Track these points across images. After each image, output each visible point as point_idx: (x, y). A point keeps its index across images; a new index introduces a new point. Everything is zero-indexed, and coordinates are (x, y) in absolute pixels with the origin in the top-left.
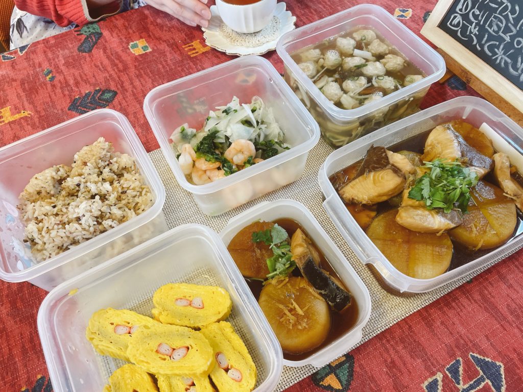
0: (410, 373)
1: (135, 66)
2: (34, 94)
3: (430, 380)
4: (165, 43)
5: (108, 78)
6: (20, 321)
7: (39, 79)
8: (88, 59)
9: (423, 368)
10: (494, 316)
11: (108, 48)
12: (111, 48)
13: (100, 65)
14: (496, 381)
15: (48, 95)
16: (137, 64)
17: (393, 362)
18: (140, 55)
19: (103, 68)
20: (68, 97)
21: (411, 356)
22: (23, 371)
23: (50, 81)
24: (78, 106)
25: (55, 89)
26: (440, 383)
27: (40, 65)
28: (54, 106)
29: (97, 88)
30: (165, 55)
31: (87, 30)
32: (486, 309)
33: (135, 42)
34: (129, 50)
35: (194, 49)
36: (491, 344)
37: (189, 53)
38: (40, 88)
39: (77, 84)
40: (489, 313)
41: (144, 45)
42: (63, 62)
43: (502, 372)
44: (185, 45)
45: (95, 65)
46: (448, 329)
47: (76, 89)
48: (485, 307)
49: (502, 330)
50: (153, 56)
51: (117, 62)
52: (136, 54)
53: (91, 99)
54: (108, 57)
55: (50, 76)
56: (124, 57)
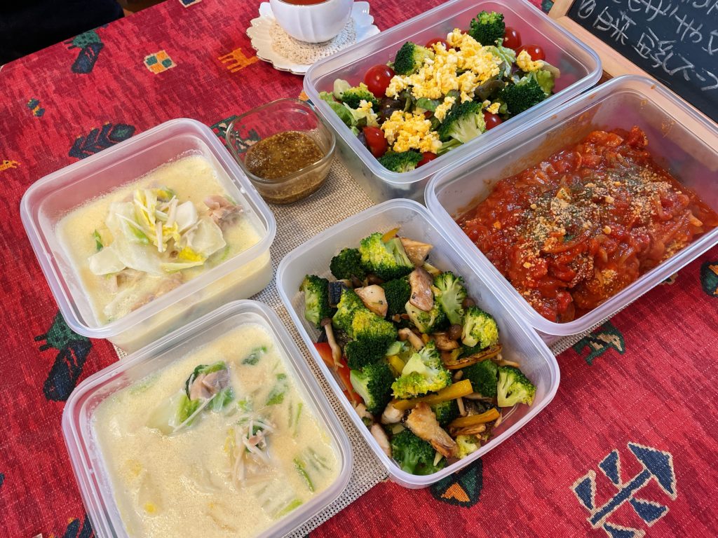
0: (555, 473)
1: (156, 89)
2: (18, 135)
3: (580, 480)
4: (193, 55)
5: (120, 107)
6: (37, 448)
7: (22, 114)
8: (88, 82)
9: (570, 466)
10: (655, 394)
11: (115, 65)
12: (118, 65)
13: (105, 89)
14: (663, 476)
15: (38, 137)
16: (157, 86)
17: (532, 461)
18: (160, 74)
19: (111, 93)
20: (66, 138)
21: (555, 453)
22: (48, 514)
23: (38, 116)
24: (83, 149)
25: (46, 127)
26: (593, 484)
27: (21, 95)
28: (48, 152)
29: (107, 123)
30: (196, 72)
31: (82, 41)
32: (646, 386)
33: (152, 55)
34: (146, 67)
35: (235, 61)
36: (654, 428)
37: (229, 68)
38: (25, 126)
39: (77, 118)
40: (649, 390)
41: (166, 58)
42: (54, 88)
43: (671, 463)
44: (222, 55)
45: (99, 90)
46: (598, 414)
47: (77, 126)
48: (644, 383)
49: (667, 410)
50: (180, 74)
51: (130, 84)
52: (156, 73)
53: (99, 139)
54: (116, 78)
55: (37, 108)
56: (139, 77)
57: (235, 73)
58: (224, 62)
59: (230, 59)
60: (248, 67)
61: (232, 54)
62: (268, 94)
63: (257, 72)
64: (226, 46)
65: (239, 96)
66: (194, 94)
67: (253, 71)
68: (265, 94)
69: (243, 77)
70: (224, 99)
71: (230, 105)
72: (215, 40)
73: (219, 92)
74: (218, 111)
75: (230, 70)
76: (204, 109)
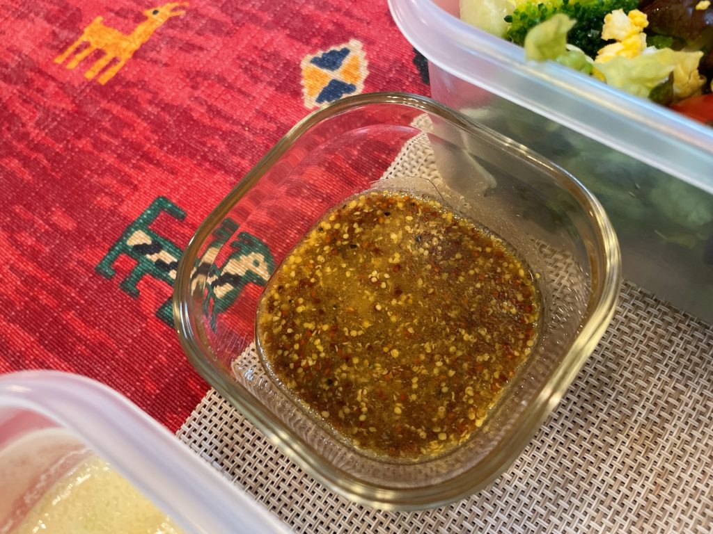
57: (111, 84)
58: (72, 65)
59: (85, 53)
60: (136, 55)
61: (83, 38)
62: (220, 106)
63: (165, 60)
64: (63, 26)
65: (148, 139)
66: (28, 177)
67: (155, 62)
68: (210, 108)
69: (134, 85)
70: (111, 160)
71: (132, 172)
72: (33, 21)
73: (90, 148)
74: (106, 202)
75: (94, 80)
76: (70, 210)
